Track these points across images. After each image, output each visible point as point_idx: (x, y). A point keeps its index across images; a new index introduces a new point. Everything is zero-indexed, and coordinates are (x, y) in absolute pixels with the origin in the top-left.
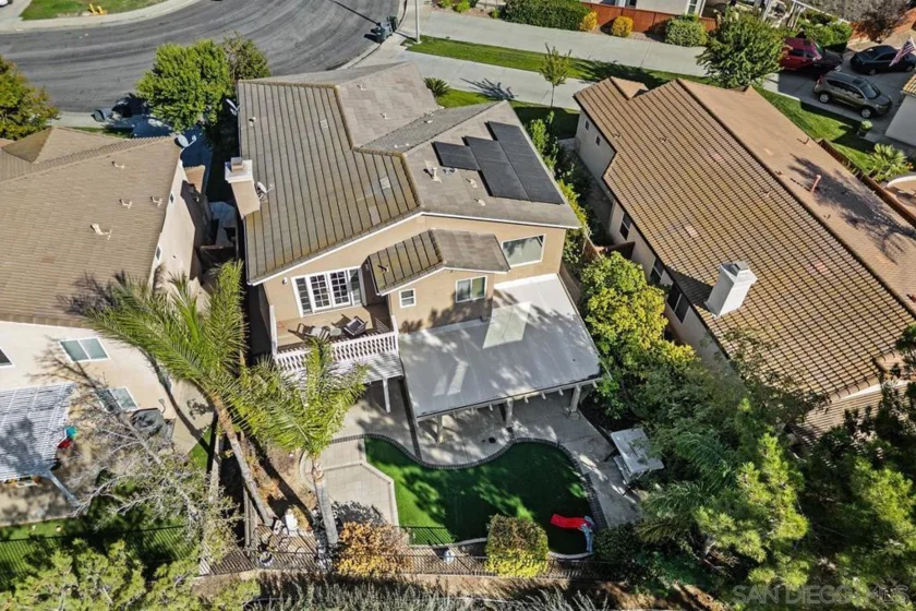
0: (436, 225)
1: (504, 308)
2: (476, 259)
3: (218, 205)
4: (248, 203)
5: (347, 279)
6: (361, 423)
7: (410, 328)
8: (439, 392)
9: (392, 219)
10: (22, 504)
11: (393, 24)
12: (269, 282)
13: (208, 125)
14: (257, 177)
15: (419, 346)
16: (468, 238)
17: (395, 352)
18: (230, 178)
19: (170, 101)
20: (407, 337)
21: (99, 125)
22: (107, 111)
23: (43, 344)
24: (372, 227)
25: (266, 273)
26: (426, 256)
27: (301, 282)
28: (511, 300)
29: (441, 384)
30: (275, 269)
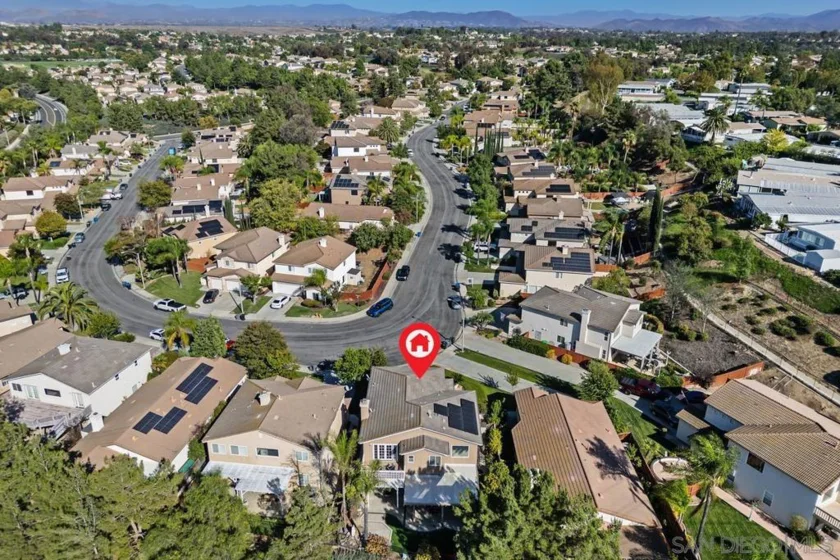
0: (426, 433)
1: (449, 473)
2: (437, 448)
3: (352, 416)
4: (365, 415)
5: (392, 448)
6: (385, 509)
7: (411, 473)
8: (415, 496)
9: (410, 428)
10: (265, 512)
11: (453, 340)
12: (365, 443)
13: (357, 382)
14: (370, 406)
15: (412, 481)
16: (437, 440)
17: (403, 480)
18: (361, 405)
19: (345, 371)
20: (409, 477)
21: (311, 372)
22: (315, 366)
23: (291, 452)
24: (404, 430)
25: (365, 440)
26: (419, 443)
27: (376, 446)
28: (452, 471)
29: (417, 494)
30: (369, 439)
